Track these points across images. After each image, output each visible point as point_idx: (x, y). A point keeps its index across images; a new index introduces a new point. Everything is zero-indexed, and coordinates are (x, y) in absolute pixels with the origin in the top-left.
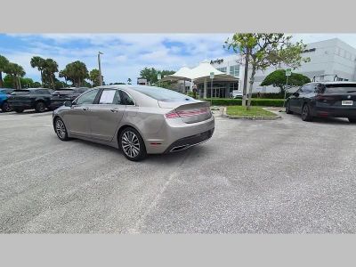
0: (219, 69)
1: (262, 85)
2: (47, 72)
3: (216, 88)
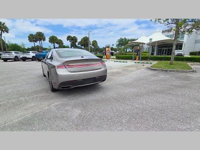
0: (168, 36)
2: (73, 42)
3: (165, 49)
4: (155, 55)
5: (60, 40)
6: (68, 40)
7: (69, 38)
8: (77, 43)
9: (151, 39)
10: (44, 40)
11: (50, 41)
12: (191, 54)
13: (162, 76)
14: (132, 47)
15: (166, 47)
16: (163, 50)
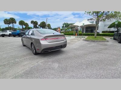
0: (91, 22)
1: (108, 28)
2: (35, 25)
3: (89, 29)
4: (84, 33)
5: (27, 23)
6: (31, 23)
7: (32, 22)
8: (38, 26)
9: (83, 24)
10: (15, 23)
11: (19, 24)
12: (103, 32)
13: (93, 44)
14: (72, 28)
15: (90, 28)
16: (89, 30)
